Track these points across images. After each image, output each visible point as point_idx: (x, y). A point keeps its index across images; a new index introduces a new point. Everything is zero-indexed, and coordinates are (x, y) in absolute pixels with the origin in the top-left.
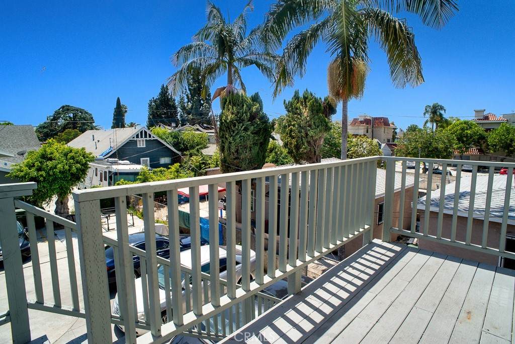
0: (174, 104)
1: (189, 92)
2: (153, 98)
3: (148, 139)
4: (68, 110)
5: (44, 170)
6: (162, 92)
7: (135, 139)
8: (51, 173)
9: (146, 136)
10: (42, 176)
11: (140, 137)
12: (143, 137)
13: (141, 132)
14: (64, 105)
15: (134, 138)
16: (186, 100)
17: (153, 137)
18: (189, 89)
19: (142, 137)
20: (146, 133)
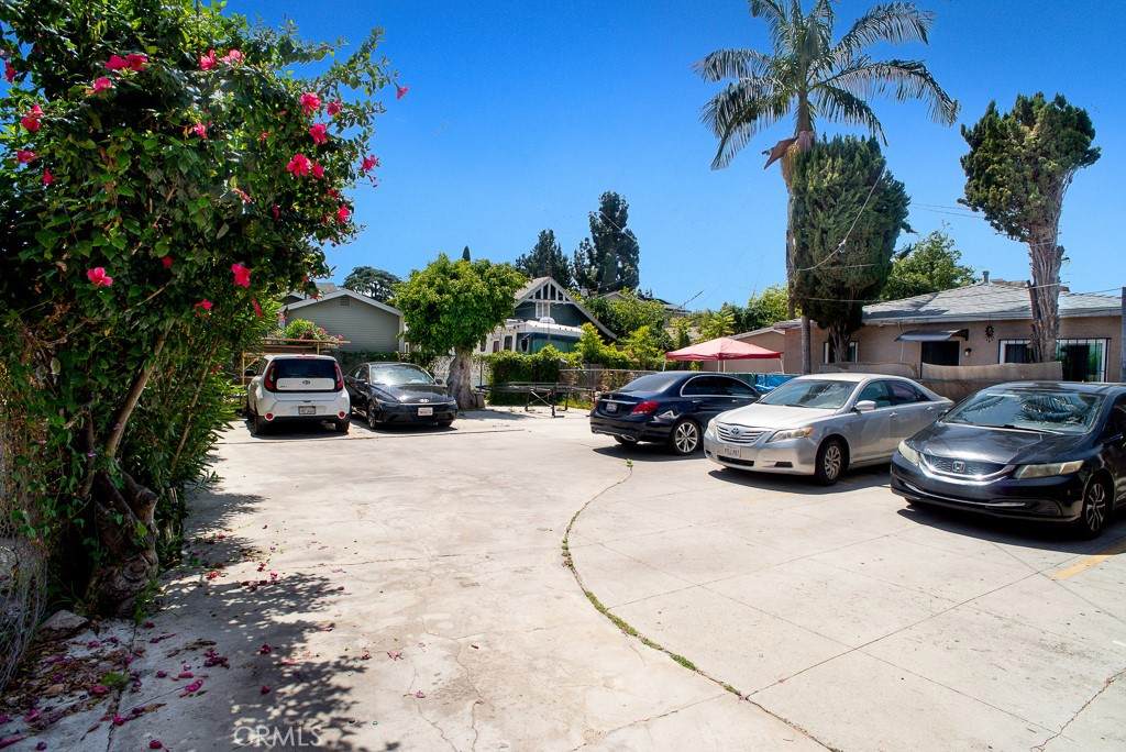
0: (565, 267)
1: (593, 244)
2: (523, 256)
3: (557, 302)
4: (369, 274)
5: (449, 292)
6: (542, 243)
7: (534, 300)
8: (462, 297)
9: (553, 296)
10: (446, 302)
11: (542, 297)
12: (549, 297)
13: (546, 288)
14: (362, 266)
15: (531, 297)
16: (587, 262)
17: (567, 300)
18: (595, 239)
19: (545, 298)
20: (553, 289)
